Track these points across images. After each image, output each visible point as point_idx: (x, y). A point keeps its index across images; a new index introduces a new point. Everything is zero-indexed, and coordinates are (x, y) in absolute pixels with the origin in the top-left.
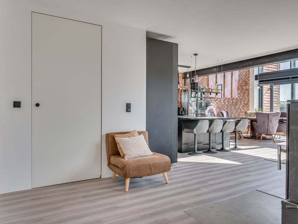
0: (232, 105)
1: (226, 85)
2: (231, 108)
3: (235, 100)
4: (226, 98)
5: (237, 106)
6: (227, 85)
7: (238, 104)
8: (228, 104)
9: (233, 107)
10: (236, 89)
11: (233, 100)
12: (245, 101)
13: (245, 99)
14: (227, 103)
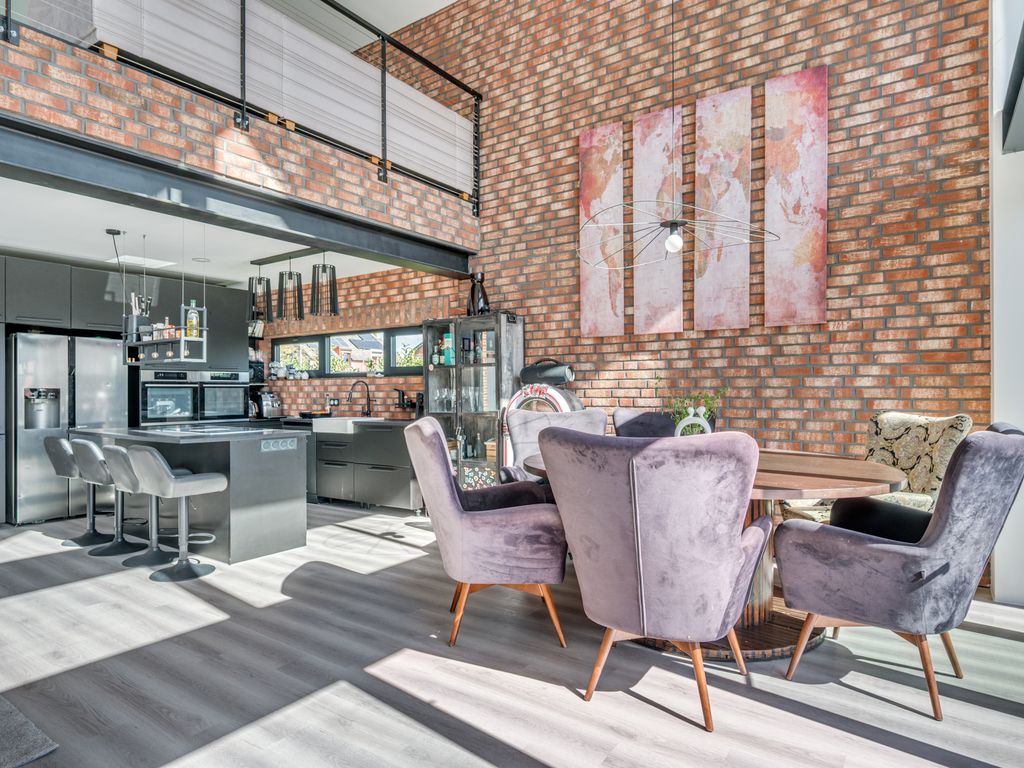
0: (764, 372)
1: (706, 255)
2: (756, 392)
3: (800, 339)
4: (707, 332)
5: (818, 373)
6: (714, 253)
7: (837, 360)
8: (733, 364)
9: (775, 382)
10: (806, 266)
11: (781, 340)
12: (920, 333)
13: (922, 321)
14: (718, 363)
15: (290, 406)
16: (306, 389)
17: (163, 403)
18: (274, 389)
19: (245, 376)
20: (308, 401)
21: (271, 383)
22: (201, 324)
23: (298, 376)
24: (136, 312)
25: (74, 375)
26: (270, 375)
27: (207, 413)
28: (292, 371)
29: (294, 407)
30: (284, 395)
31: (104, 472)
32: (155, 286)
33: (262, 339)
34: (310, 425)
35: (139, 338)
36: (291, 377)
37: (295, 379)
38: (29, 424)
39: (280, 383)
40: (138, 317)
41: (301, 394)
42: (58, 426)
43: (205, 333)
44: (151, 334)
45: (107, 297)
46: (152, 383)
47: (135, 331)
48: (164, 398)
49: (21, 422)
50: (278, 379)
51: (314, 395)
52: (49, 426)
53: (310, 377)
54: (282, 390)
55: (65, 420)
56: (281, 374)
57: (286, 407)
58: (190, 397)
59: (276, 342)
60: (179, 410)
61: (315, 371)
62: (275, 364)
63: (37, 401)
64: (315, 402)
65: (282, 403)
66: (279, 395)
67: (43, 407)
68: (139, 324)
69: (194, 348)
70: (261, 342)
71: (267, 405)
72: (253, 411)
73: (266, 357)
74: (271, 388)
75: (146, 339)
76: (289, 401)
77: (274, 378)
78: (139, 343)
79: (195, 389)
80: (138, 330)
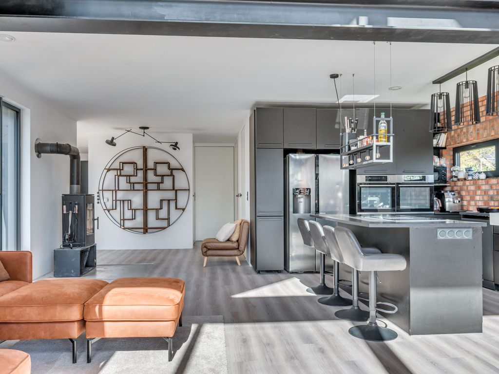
15: (469, 202)
16: (484, 187)
17: (371, 198)
18: (455, 188)
19: (431, 178)
20: (486, 198)
21: (453, 184)
22: (389, 132)
23: (476, 177)
24: (348, 130)
25: (318, 180)
26: (452, 177)
27: (402, 207)
28: (471, 173)
29: (473, 203)
30: (463, 193)
31: (325, 246)
32: (366, 115)
33: (445, 148)
34: (487, 218)
35: (349, 149)
36: (470, 178)
37: (473, 179)
38: (296, 211)
39: (460, 183)
40: (349, 133)
41: (479, 192)
42: (310, 213)
43: (391, 138)
44: (356, 145)
45: (337, 126)
46: (365, 184)
47: (347, 144)
48: (372, 195)
49: (291, 210)
50: (459, 180)
51: (491, 193)
52: (305, 212)
53: (487, 177)
54: (462, 189)
55: (313, 209)
56: (461, 176)
57: (465, 203)
58: (390, 194)
59: (457, 150)
60: (382, 204)
61: (491, 172)
62: (456, 168)
63: (299, 196)
64: (492, 198)
65: (462, 200)
66: (459, 193)
67: (302, 200)
68: (349, 139)
69: (384, 151)
70: (444, 150)
71: (449, 201)
72: (438, 205)
73: (448, 163)
74: (452, 187)
75: (353, 148)
76: (468, 198)
77: (455, 179)
78: (350, 152)
79: (393, 189)
80: (348, 143)
